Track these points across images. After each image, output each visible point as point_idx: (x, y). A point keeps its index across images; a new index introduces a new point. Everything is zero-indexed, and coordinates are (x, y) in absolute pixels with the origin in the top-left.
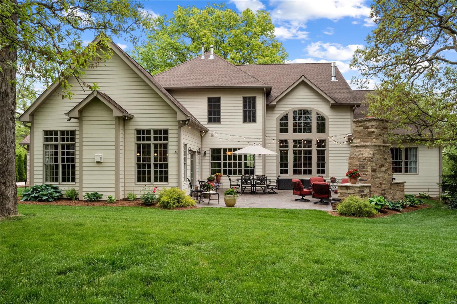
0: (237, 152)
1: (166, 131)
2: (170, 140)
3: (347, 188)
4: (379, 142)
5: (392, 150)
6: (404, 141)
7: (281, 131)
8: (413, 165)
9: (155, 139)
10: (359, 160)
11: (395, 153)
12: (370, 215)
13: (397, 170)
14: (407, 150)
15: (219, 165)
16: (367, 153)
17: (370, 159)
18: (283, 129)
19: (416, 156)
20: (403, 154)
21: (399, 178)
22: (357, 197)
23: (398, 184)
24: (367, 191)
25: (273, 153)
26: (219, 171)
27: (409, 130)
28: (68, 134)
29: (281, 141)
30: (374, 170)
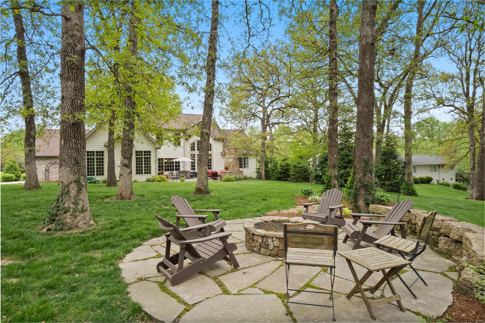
0: (172, 161)
1: (150, 152)
2: (152, 155)
3: (225, 173)
4: (235, 157)
5: (239, 158)
6: (243, 155)
7: (192, 150)
8: (247, 165)
9: (145, 155)
10: (228, 163)
11: (240, 159)
12: (233, 181)
13: (241, 167)
14: (244, 158)
15: (162, 166)
16: (231, 160)
17: (232, 163)
18: (193, 149)
19: (248, 161)
20: (243, 160)
21: (241, 170)
22: (228, 175)
23: (241, 171)
24: (231, 174)
25: (189, 160)
26: (162, 169)
27: (245, 151)
28: (100, 153)
29: (192, 155)
30: (233, 166)
